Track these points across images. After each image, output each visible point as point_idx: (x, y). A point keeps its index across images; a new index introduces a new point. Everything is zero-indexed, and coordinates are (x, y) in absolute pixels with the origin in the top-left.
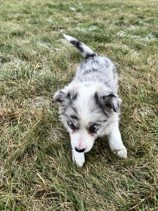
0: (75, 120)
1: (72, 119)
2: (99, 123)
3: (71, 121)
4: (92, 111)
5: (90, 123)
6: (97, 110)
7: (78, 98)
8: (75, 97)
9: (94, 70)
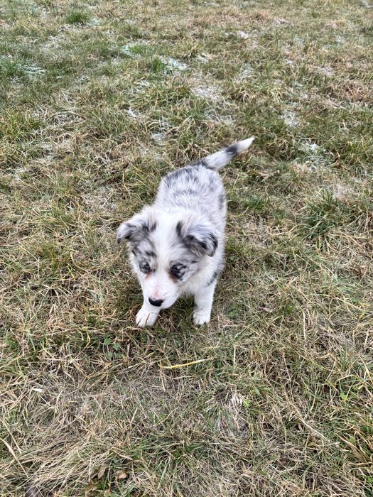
0: (152, 259)
1: (146, 257)
2: (185, 264)
3: (145, 260)
4: (173, 245)
5: (171, 262)
6: (180, 245)
7: (157, 228)
8: (154, 227)
9: (191, 192)
